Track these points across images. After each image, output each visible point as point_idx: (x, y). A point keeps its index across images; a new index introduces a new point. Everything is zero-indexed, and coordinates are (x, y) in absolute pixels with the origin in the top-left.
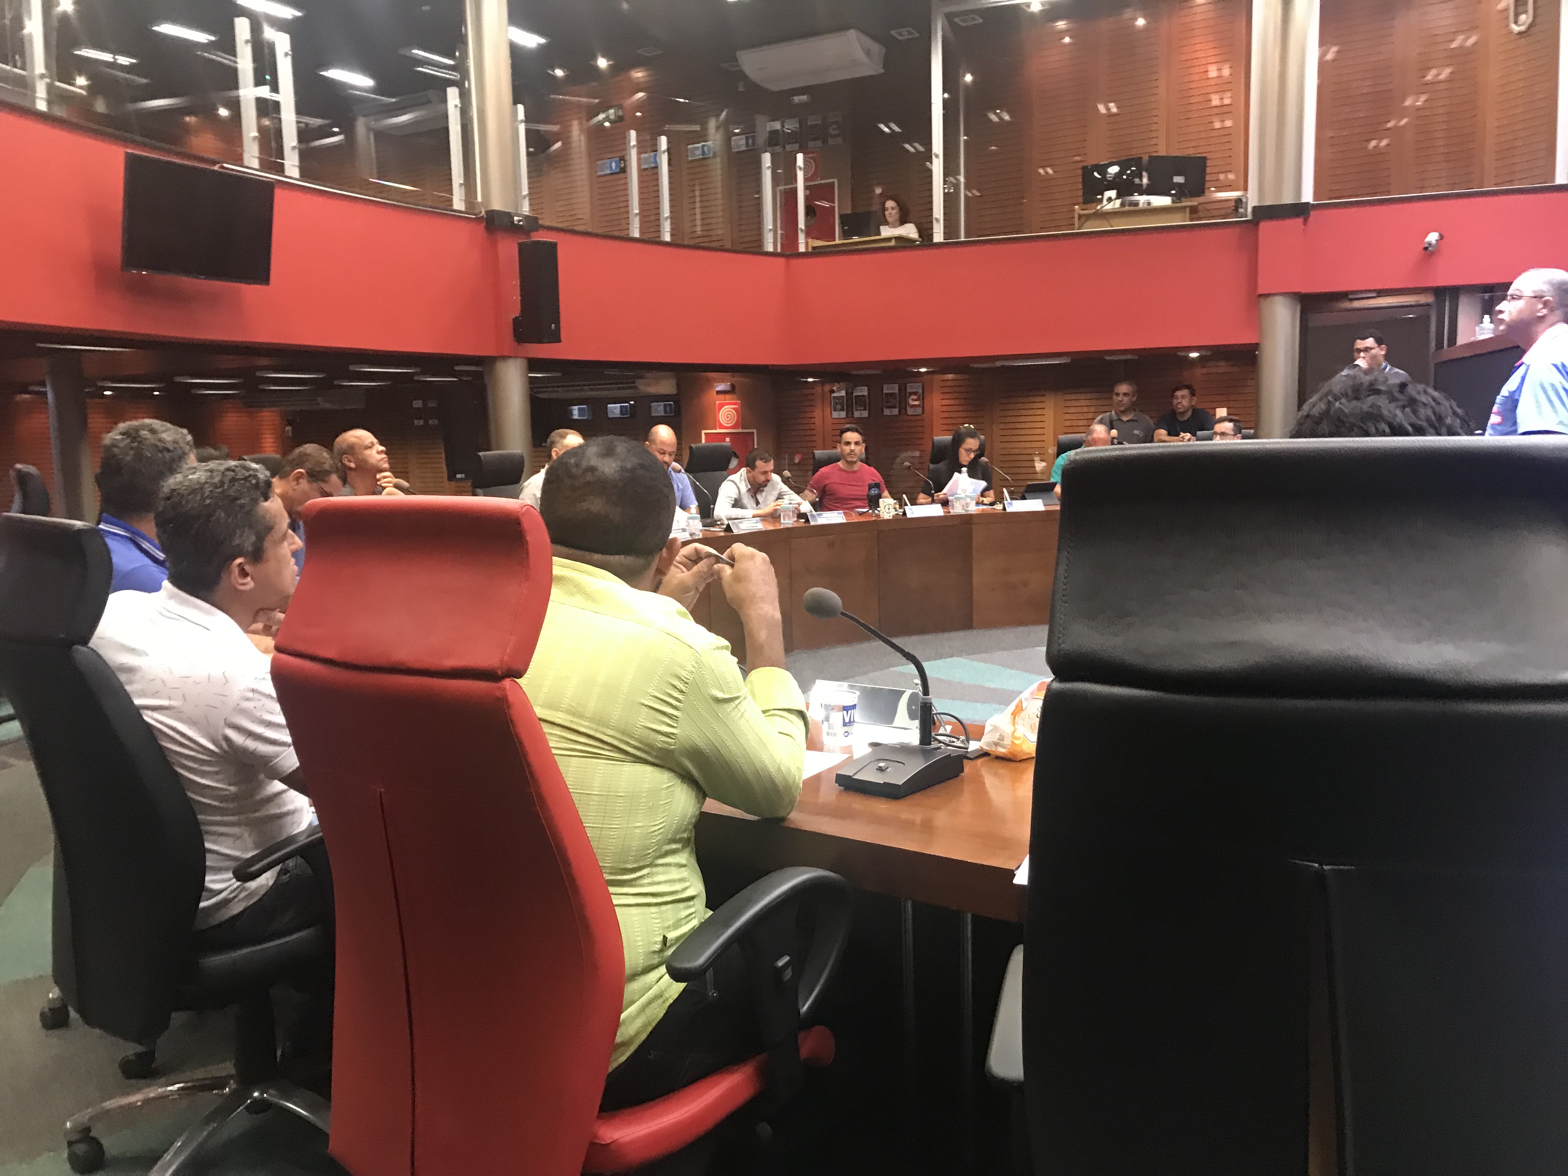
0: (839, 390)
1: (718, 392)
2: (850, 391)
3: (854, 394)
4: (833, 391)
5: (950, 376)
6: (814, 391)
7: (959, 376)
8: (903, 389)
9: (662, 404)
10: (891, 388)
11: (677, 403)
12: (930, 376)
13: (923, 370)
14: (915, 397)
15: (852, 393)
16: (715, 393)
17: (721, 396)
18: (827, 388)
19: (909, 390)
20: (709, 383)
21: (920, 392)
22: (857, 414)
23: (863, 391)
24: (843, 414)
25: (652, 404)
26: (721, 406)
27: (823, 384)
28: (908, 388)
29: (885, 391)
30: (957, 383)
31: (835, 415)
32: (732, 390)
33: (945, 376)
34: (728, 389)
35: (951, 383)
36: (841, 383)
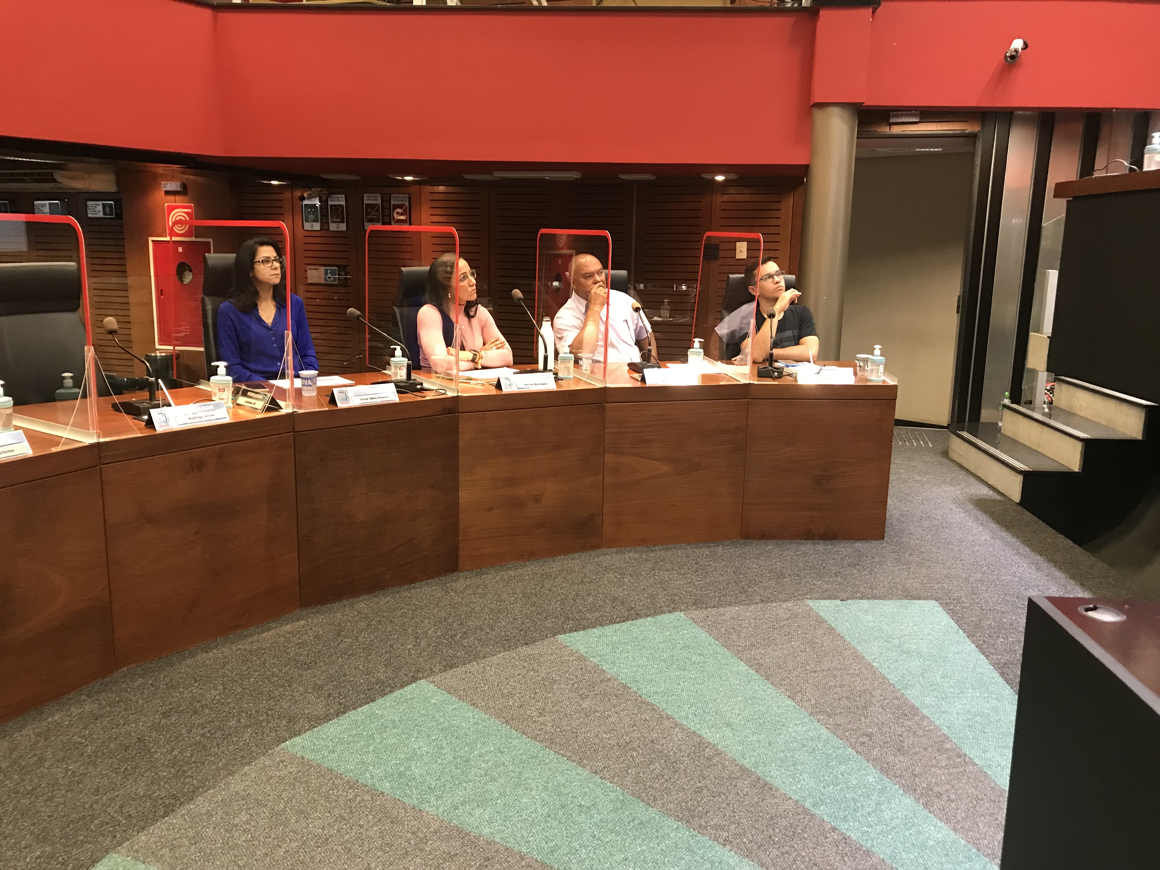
0: (310, 197)
1: (167, 193)
2: (324, 198)
3: (330, 203)
4: (303, 198)
5: (441, 188)
6: (282, 197)
7: (450, 189)
8: (386, 200)
9: (101, 203)
10: (372, 199)
11: (118, 202)
12: (418, 187)
13: (409, 178)
14: (399, 210)
15: (327, 202)
16: (163, 193)
17: (171, 198)
18: (298, 194)
19: (393, 203)
20: (156, 179)
21: (407, 204)
22: (333, 227)
23: (339, 200)
24: (317, 226)
25: (89, 203)
26: (171, 209)
27: (291, 188)
28: (392, 200)
29: (366, 202)
30: (450, 197)
31: (308, 226)
32: (184, 191)
33: (435, 187)
34: (179, 189)
35: (442, 197)
36: (313, 189)
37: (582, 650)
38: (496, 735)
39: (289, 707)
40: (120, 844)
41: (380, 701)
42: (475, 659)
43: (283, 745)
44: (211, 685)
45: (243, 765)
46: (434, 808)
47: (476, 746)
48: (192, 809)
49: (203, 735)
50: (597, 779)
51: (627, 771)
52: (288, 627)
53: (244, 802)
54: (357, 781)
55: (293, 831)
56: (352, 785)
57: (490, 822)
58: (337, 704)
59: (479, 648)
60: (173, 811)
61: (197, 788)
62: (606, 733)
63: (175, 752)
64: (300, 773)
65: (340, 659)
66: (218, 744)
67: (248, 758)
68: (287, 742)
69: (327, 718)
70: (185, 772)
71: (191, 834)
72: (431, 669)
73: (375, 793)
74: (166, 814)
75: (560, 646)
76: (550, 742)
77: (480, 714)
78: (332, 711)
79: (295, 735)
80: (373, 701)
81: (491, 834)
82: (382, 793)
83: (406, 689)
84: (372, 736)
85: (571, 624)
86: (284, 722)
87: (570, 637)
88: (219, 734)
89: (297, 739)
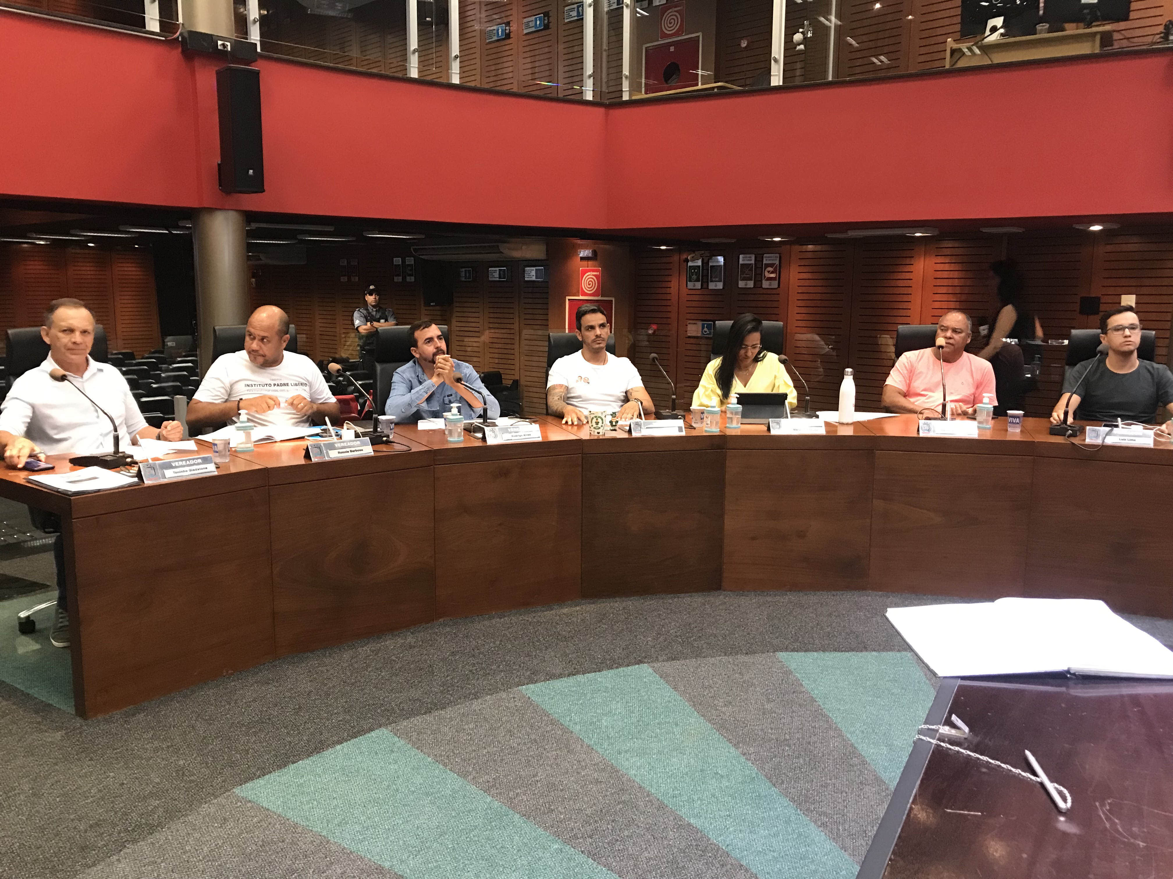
0: (693, 260)
1: (582, 259)
3: (710, 264)
4: (687, 261)
5: (810, 247)
6: (671, 259)
7: (818, 248)
8: (759, 260)
9: (534, 268)
10: (746, 259)
11: (547, 267)
12: (788, 246)
13: (777, 239)
14: (770, 269)
15: (708, 263)
16: (579, 259)
17: (585, 263)
18: (684, 256)
19: (765, 262)
20: (575, 248)
21: (777, 262)
22: (712, 286)
23: (720, 261)
24: (698, 285)
25: (526, 269)
26: (584, 272)
27: (680, 251)
28: (764, 259)
29: (741, 262)
31: (690, 285)
32: (595, 257)
33: (804, 247)
34: (590, 255)
35: (810, 255)
36: (697, 253)
37: (793, 666)
38: (679, 713)
39: (538, 664)
40: (390, 724)
41: (604, 672)
42: (697, 657)
43: (520, 687)
44: (493, 640)
45: (487, 694)
46: (603, 750)
47: (660, 717)
48: (442, 714)
49: (471, 671)
50: (743, 759)
51: (772, 759)
52: (565, 610)
53: (476, 717)
54: (558, 721)
55: (499, 742)
56: (553, 722)
57: (639, 768)
58: (572, 668)
59: (704, 650)
60: (430, 712)
61: (451, 702)
62: (772, 729)
63: (449, 678)
64: (522, 708)
65: (592, 639)
66: (478, 679)
67: (493, 690)
68: (524, 687)
69: (560, 676)
70: (448, 691)
71: (434, 728)
72: (657, 657)
73: (566, 730)
74: (425, 713)
75: (775, 660)
76: (722, 727)
77: (675, 695)
78: (567, 672)
79: (532, 683)
80: (599, 671)
81: (635, 775)
82: (572, 732)
83: (629, 668)
84: (585, 695)
85: (796, 645)
86: (529, 673)
87: (789, 655)
88: (481, 673)
89: (531, 686)
